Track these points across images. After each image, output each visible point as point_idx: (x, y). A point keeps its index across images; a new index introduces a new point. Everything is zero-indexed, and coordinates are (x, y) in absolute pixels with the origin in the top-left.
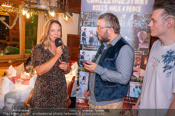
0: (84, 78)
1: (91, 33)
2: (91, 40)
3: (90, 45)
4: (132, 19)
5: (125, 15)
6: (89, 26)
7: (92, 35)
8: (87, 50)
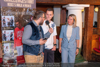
0: (7, 47)
1: (8, 19)
2: (9, 24)
3: (8, 27)
4: (28, 11)
5: (25, 9)
6: (6, 15)
7: (9, 21)
8: (7, 30)
